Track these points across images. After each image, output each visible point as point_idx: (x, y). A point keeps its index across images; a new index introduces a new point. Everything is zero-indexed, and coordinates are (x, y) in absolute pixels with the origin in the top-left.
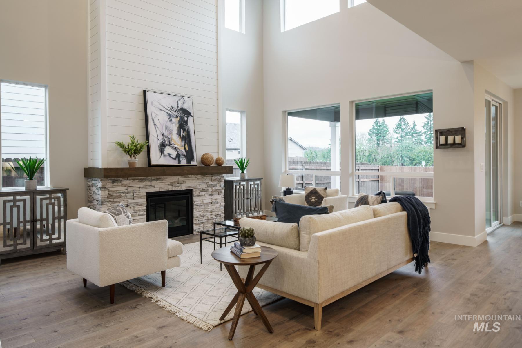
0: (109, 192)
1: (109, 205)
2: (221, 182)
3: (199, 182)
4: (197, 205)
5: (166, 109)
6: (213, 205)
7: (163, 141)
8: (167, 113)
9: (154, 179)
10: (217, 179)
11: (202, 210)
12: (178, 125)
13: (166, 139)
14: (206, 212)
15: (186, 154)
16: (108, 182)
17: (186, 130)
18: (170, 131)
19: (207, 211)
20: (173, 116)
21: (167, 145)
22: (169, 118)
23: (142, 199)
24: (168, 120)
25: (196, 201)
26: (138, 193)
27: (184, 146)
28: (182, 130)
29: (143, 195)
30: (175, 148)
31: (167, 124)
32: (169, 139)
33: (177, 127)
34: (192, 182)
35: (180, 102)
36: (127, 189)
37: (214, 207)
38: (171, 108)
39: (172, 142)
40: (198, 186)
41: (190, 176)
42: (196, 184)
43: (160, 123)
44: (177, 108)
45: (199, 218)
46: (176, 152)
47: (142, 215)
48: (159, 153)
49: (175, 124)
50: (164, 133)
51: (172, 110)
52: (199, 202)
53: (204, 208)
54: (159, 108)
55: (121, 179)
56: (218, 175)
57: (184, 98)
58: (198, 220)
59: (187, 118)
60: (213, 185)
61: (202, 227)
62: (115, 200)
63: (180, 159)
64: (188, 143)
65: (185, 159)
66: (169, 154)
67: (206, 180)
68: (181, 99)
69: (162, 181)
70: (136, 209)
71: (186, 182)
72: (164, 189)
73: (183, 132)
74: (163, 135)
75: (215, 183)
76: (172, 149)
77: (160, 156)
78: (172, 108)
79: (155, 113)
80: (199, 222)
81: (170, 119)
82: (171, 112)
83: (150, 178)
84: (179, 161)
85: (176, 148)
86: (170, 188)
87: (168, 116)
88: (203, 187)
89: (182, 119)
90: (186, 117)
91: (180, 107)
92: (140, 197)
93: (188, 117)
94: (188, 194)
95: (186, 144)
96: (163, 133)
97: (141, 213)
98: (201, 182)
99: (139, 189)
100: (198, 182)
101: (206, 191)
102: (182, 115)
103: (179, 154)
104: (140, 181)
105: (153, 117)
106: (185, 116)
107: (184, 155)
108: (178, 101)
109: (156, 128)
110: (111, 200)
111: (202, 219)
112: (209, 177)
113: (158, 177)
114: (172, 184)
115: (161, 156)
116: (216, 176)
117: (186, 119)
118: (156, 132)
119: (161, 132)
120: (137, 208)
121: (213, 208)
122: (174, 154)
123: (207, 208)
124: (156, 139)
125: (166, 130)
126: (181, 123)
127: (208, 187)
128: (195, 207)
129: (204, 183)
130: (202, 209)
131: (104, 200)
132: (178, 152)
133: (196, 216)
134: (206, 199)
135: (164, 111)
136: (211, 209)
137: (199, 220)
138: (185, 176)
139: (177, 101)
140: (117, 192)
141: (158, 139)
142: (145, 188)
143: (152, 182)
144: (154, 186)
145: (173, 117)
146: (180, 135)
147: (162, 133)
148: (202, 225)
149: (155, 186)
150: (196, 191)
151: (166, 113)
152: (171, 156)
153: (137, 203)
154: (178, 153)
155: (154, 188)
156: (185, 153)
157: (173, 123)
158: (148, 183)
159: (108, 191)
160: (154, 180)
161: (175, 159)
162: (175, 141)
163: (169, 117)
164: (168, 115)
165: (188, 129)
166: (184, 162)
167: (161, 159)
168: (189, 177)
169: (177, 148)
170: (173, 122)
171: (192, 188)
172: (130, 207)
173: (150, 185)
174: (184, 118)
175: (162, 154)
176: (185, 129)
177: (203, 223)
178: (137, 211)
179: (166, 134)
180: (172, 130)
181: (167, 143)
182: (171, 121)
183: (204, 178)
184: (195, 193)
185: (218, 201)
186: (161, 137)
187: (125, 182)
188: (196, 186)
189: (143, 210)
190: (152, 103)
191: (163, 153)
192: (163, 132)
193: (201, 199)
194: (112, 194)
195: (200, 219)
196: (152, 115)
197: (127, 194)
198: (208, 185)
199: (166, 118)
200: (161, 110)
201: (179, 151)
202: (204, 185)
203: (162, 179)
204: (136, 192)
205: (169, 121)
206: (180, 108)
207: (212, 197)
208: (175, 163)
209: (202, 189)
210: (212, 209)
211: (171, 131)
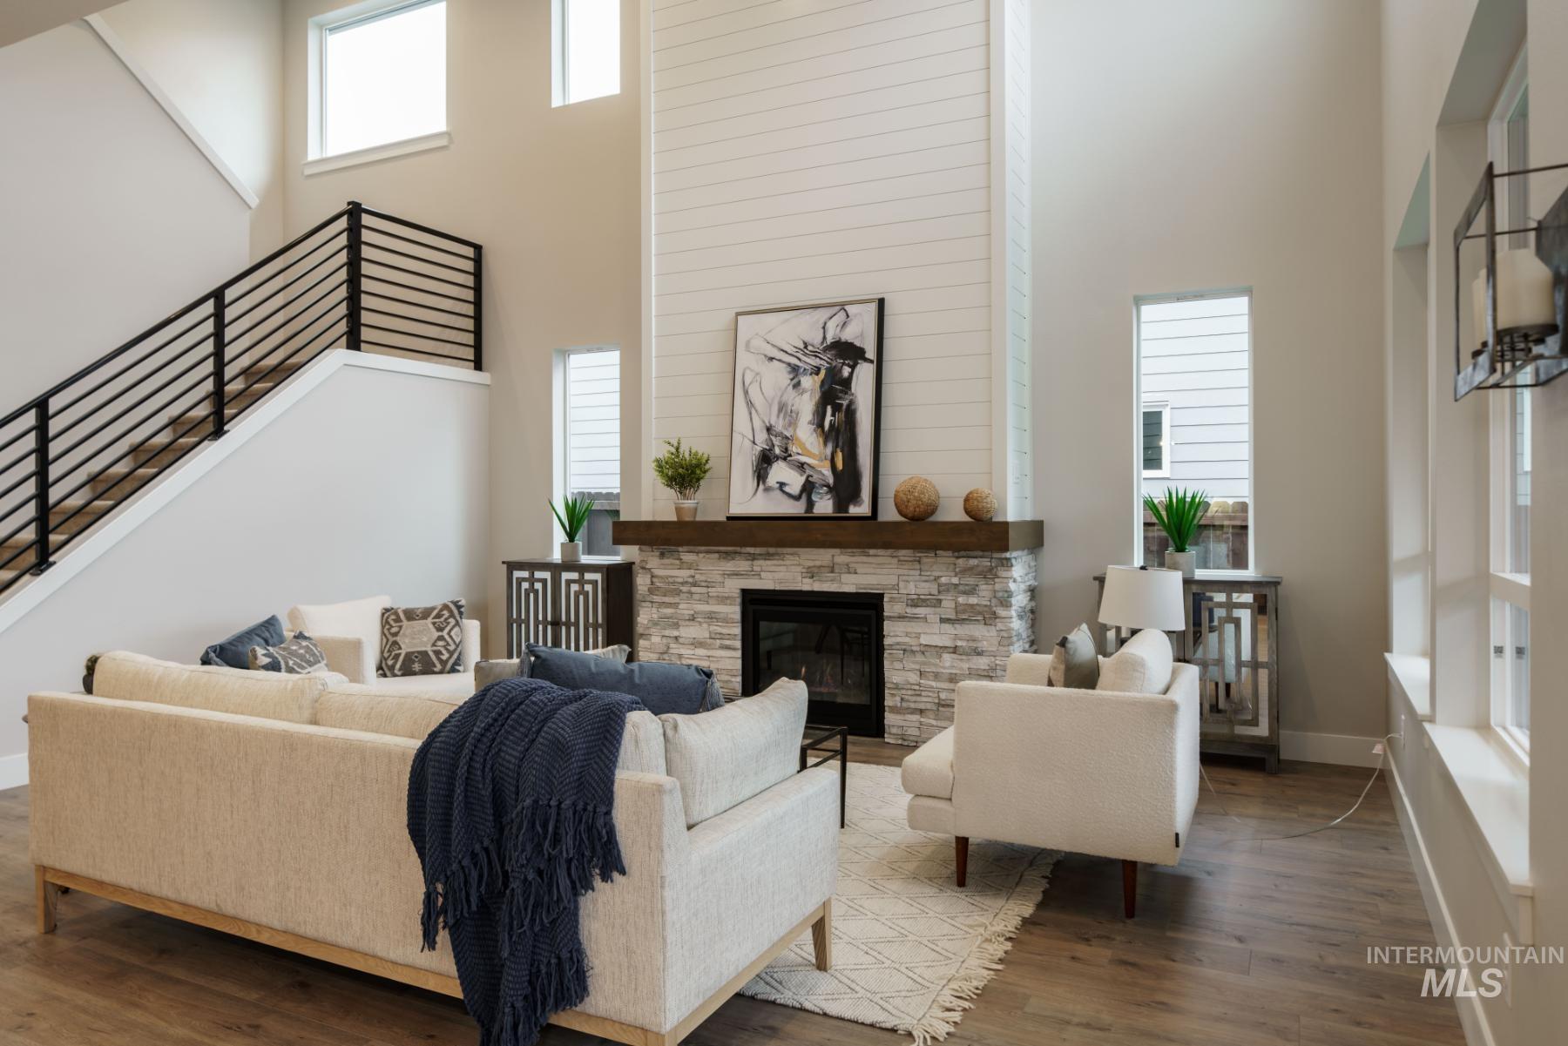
0: (654, 580)
1: (654, 610)
2: (996, 580)
3: (906, 572)
4: (898, 647)
5: (786, 352)
6: (960, 657)
7: (768, 448)
8: (789, 364)
9: (760, 555)
10: (980, 569)
11: (917, 667)
12: (817, 395)
13: (777, 441)
14: (931, 678)
15: (835, 482)
16: (652, 553)
17: (844, 407)
18: (790, 416)
19: (937, 676)
20: (805, 369)
21: (777, 458)
22: (792, 380)
23: (726, 605)
24: (789, 385)
25: (894, 633)
26: (719, 589)
27: (829, 457)
28: (829, 409)
29: (730, 595)
30: (801, 466)
31: (784, 399)
32: (785, 441)
33: (813, 403)
34: (878, 571)
35: (831, 326)
36: (693, 577)
37: (966, 666)
38: (802, 346)
39: (794, 449)
40: (901, 585)
41: (872, 552)
42: (892, 580)
43: (765, 397)
44: (822, 343)
45: (904, 692)
46: (802, 479)
47: (728, 648)
48: (751, 482)
49: (809, 392)
50: (773, 423)
51: (805, 354)
52: (907, 640)
53: (924, 663)
54: (766, 356)
55: (680, 549)
56: (986, 553)
57: (846, 307)
58: (898, 699)
59: (850, 370)
60: (961, 588)
61: (917, 725)
62: (667, 599)
63: (814, 498)
64: (846, 449)
65: (829, 496)
66: (782, 485)
67: (934, 567)
68: (839, 314)
69: (781, 562)
70: (712, 628)
71: (858, 571)
72: (787, 584)
73: (833, 415)
74: (769, 429)
75: (971, 581)
76: (792, 469)
77: (754, 490)
78: (806, 347)
79: (752, 371)
80: (904, 705)
81: (795, 381)
82: (800, 359)
83: (751, 550)
84: (810, 504)
85: (805, 466)
86: (807, 585)
87: (790, 373)
88: (918, 592)
89: (833, 373)
90: (849, 365)
91: (829, 340)
92: (723, 600)
93: (853, 367)
94: (868, 608)
95: (838, 450)
96: (771, 426)
97: (727, 642)
98: (912, 572)
99: (720, 579)
100: (900, 572)
101: (935, 607)
102: (834, 364)
103: (810, 482)
104: (724, 558)
105: (746, 384)
106: (843, 364)
107: (828, 486)
108: (825, 323)
109: (751, 414)
110: (656, 598)
111: (914, 698)
112: (946, 557)
113: (772, 550)
114: (812, 573)
115: (757, 490)
116: (976, 557)
117: (846, 371)
118: (749, 424)
119: (764, 422)
120: (715, 628)
121: (961, 669)
122: (795, 482)
123: (935, 665)
124: (748, 444)
125: (778, 417)
126: (831, 388)
127: (939, 592)
128: (888, 651)
129: (924, 578)
130: (914, 663)
131: (644, 597)
132: (808, 476)
133: (893, 683)
134: (928, 631)
135: (780, 360)
136: (954, 671)
137: (902, 699)
138: (855, 550)
139: (822, 321)
140: (671, 580)
141: (754, 443)
142: (735, 577)
143: (756, 562)
144: (760, 575)
145: (806, 374)
146: (820, 425)
147: (768, 425)
148: (915, 717)
149: (762, 574)
150: (892, 600)
151: (784, 365)
152: (787, 489)
153: (713, 615)
154: (810, 479)
155: (761, 578)
156: (831, 481)
157: (804, 391)
158: (742, 565)
159: (652, 577)
160: (759, 557)
161: (797, 498)
162: (802, 445)
163: (791, 376)
164: (789, 369)
165: (851, 403)
166: (824, 505)
167: (755, 497)
168: (869, 556)
169: (808, 465)
170: (803, 389)
171: (883, 590)
172: (700, 623)
173: (750, 569)
174: (840, 370)
175: (761, 483)
176: (841, 405)
177: (921, 711)
178: (718, 636)
179: (779, 425)
180: (797, 414)
181: (777, 451)
182: (797, 385)
183: (925, 560)
184: (889, 609)
185: (984, 645)
186: (762, 437)
187: (688, 557)
188: (896, 587)
189: (732, 637)
190: (748, 344)
191: (764, 482)
192: (769, 422)
193: (909, 630)
194: (658, 584)
195: (906, 697)
196: (746, 377)
197: (694, 589)
198: (939, 585)
199: (784, 377)
200: (771, 359)
201: (811, 473)
202: (924, 584)
203: (781, 556)
204: (714, 584)
205: (791, 386)
206: (832, 343)
207: (955, 629)
208: (797, 508)
209: (915, 597)
210: (958, 672)
211: (794, 415)
